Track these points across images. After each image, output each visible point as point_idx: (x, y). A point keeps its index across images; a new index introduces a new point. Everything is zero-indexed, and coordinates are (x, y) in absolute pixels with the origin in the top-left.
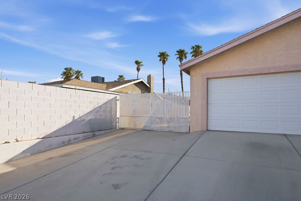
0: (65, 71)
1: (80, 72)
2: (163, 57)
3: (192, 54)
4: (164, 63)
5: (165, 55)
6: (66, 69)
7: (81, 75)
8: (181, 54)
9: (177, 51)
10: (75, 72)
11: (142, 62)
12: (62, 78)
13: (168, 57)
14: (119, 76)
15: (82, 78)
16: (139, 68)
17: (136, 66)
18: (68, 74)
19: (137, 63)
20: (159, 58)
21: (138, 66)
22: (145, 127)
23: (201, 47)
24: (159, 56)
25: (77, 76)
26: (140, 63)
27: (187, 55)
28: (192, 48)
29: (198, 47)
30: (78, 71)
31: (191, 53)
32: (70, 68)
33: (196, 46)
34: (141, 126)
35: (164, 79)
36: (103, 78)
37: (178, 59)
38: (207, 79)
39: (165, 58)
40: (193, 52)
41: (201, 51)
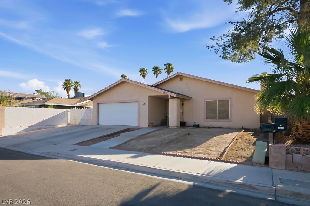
0: (65, 82)
1: (78, 83)
3: (166, 70)
4: (144, 76)
5: (144, 70)
6: (66, 81)
7: (80, 85)
8: (156, 70)
9: (153, 68)
10: (74, 83)
11: (127, 76)
12: (63, 88)
15: (80, 87)
18: (68, 85)
20: (140, 73)
22: (79, 124)
23: (171, 65)
25: (76, 86)
27: (161, 71)
28: (165, 65)
29: (169, 65)
30: (76, 82)
31: (164, 69)
32: (69, 80)
34: (77, 124)
36: (83, 94)
37: (154, 74)
38: (98, 104)
39: (145, 73)
40: (166, 68)
41: (172, 68)
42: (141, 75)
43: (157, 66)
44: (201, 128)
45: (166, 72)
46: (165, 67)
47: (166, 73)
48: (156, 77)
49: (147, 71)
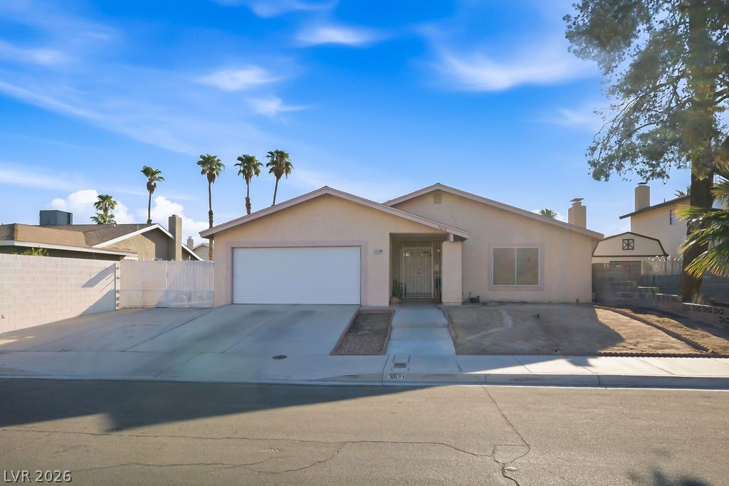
2: (209, 166)
3: (270, 167)
4: (211, 178)
5: (212, 162)
8: (248, 166)
9: (240, 159)
11: (160, 172)
13: (222, 168)
14: (100, 197)
16: (153, 184)
17: (147, 179)
19: (147, 171)
20: (200, 168)
21: (151, 180)
23: (287, 156)
24: (199, 163)
26: (153, 173)
27: (260, 168)
28: (269, 154)
29: (281, 155)
31: (268, 165)
33: (277, 152)
35: (211, 213)
36: (69, 215)
37: (242, 174)
38: (233, 248)
39: (213, 170)
40: (273, 163)
41: (288, 164)
42: (203, 172)
43: (251, 156)
44: (485, 304)
45: (270, 172)
46: (269, 160)
47: (273, 174)
48: (247, 183)
49: (220, 165)
